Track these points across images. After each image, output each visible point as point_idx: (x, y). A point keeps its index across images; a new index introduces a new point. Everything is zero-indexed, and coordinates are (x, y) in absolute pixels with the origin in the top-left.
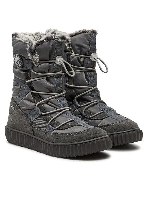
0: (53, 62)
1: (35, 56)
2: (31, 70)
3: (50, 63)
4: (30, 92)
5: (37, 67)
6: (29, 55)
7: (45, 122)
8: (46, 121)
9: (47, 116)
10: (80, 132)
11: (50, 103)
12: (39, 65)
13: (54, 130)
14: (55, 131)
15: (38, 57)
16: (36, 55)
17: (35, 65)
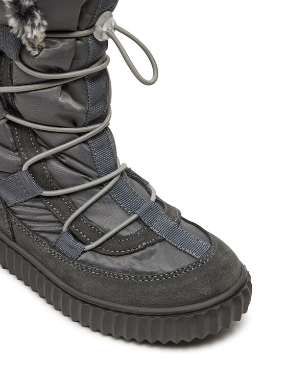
0: (86, 36)
1: (33, 26)
2: (11, 60)
3: (78, 39)
4: (4, 118)
5: (36, 56)
6: (12, 22)
7: (51, 218)
8: (55, 216)
9: (58, 202)
10: (169, 273)
11: (67, 160)
12: (45, 50)
13: (84, 252)
14: (89, 257)
15: (43, 30)
16: (37, 22)
17: (29, 49)
